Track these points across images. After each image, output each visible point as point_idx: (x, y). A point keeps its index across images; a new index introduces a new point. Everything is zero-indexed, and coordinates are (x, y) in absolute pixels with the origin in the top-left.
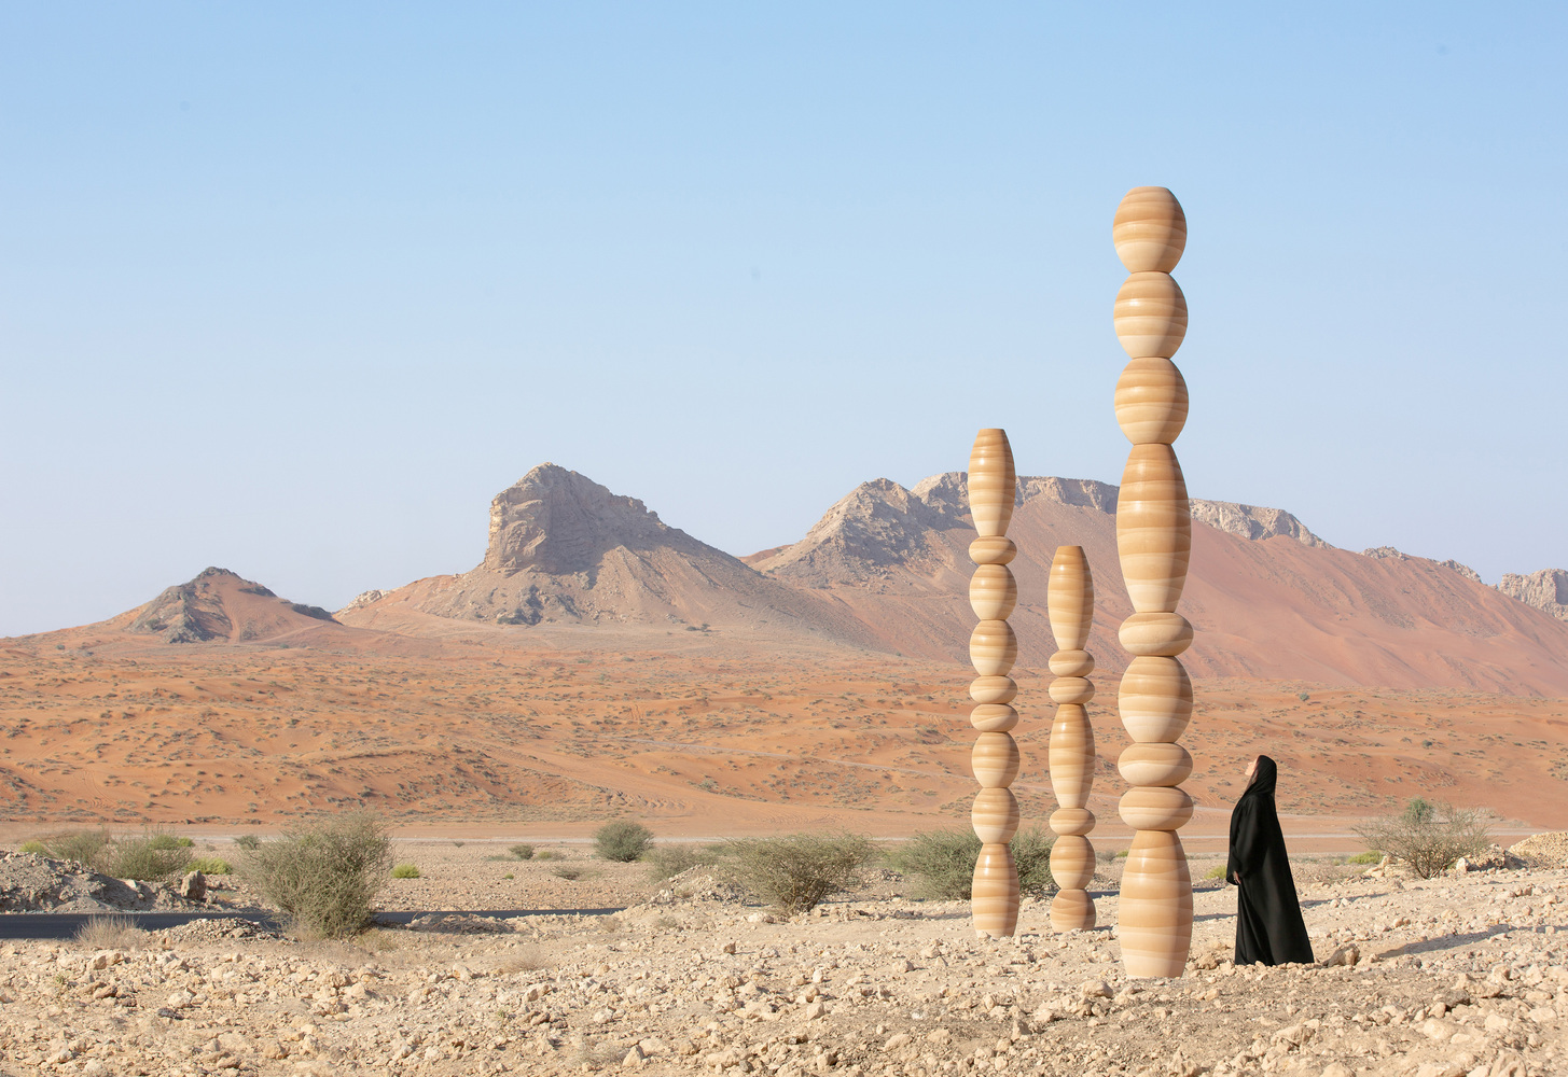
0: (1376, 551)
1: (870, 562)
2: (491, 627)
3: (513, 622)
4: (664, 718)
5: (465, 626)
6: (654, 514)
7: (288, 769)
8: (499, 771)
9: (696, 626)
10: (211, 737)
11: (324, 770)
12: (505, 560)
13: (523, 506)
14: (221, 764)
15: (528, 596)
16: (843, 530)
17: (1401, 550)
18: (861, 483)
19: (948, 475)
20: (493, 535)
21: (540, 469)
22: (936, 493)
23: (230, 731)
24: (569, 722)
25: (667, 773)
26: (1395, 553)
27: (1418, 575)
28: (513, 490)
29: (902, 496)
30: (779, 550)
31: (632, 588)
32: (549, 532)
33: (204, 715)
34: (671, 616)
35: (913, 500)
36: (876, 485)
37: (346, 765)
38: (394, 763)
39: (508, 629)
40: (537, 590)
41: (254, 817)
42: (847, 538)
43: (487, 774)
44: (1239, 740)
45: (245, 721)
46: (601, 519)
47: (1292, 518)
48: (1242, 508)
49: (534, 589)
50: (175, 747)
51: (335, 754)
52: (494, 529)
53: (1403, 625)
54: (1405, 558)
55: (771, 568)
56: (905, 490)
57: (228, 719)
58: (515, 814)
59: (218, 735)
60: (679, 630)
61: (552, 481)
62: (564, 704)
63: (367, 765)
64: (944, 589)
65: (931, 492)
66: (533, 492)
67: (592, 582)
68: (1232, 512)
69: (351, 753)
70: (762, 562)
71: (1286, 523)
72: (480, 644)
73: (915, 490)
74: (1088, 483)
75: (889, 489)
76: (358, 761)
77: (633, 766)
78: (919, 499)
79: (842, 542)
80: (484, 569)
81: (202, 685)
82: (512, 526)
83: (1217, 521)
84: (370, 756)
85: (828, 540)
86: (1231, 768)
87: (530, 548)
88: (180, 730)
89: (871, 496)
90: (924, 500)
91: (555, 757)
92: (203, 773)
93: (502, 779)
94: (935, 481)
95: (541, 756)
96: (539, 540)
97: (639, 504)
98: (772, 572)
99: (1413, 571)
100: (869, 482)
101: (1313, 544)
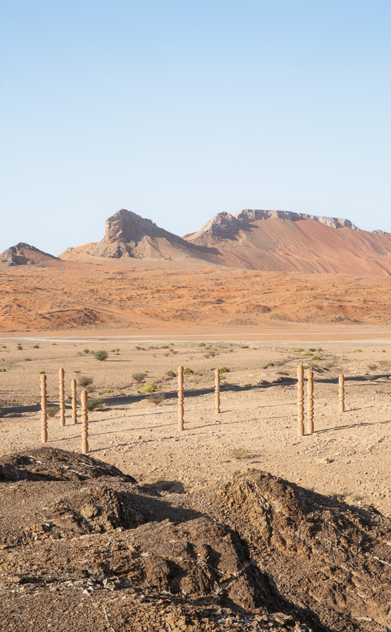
0: (376, 231)
1: (220, 237)
2: (106, 259)
3: (113, 257)
4: (146, 296)
5: (98, 259)
6: (155, 224)
7: (37, 316)
8: (97, 315)
9: (167, 258)
10: (16, 306)
11: (48, 316)
12: (111, 237)
13: (115, 222)
14: (18, 315)
15: (117, 249)
16: (212, 228)
17: (384, 231)
18: (218, 213)
19: (244, 210)
20: (106, 231)
21: (120, 211)
22: (240, 216)
23: (21, 304)
24: (119, 298)
25: (144, 314)
26: (381, 232)
27: (389, 239)
28: (112, 217)
29: (230, 217)
30: (193, 234)
31: (148, 246)
32: (123, 229)
33: (14, 300)
34: (160, 255)
35: (233, 218)
36: (222, 214)
37: (54, 314)
38: (68, 313)
39: (111, 259)
40: (120, 247)
41: (28, 329)
42: (213, 230)
43: (93, 316)
44: (308, 301)
45: (26, 301)
46: (139, 226)
47: (350, 222)
48: (334, 219)
49: (119, 247)
50: (6, 309)
51: (51, 311)
52: (107, 229)
53: (383, 254)
54: (385, 233)
55: (190, 239)
56: (231, 215)
57: (21, 301)
58: (100, 327)
59: (19, 306)
60: (162, 259)
61: (124, 214)
62: (118, 292)
63: (60, 314)
64: (242, 245)
65: (239, 215)
66: (118, 218)
67: (137, 245)
68: (331, 220)
69: (55, 311)
70: (188, 238)
71: (348, 223)
72: (102, 265)
73: (234, 215)
74: (286, 212)
75: (226, 215)
76: (57, 313)
77: (135, 312)
78: (235, 218)
79: (211, 232)
80: (104, 242)
81: (15, 288)
82: (112, 228)
83: (326, 223)
84: (61, 311)
85: (208, 231)
86: (303, 310)
87: (118, 235)
88: (7, 304)
89: (221, 217)
90: (237, 218)
91: (114, 309)
92: (13, 317)
93: (98, 317)
94: (240, 212)
95: (109, 310)
96: (120, 232)
97: (150, 221)
98: (190, 241)
99: (387, 237)
100: (220, 213)
101: (356, 229)
